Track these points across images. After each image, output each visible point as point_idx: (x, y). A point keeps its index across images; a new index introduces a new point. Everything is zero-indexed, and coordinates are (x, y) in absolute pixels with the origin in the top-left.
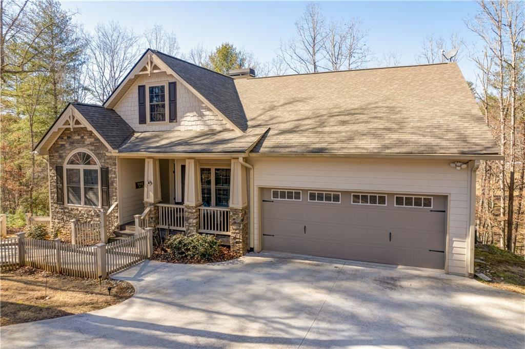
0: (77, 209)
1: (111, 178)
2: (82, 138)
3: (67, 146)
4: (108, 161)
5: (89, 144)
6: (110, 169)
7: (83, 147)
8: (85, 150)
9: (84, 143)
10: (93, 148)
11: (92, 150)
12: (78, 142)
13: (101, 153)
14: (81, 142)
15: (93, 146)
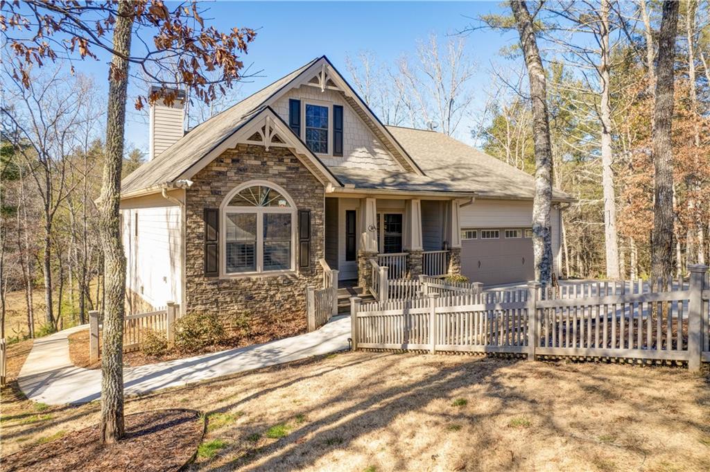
0: (249, 280)
1: (315, 225)
2: (264, 163)
3: (231, 174)
4: (310, 201)
5: (276, 175)
6: (313, 212)
7: (267, 178)
8: (269, 184)
9: (266, 171)
10: (284, 180)
11: (281, 184)
12: (256, 170)
13: (298, 190)
14: (262, 170)
15: (284, 177)
